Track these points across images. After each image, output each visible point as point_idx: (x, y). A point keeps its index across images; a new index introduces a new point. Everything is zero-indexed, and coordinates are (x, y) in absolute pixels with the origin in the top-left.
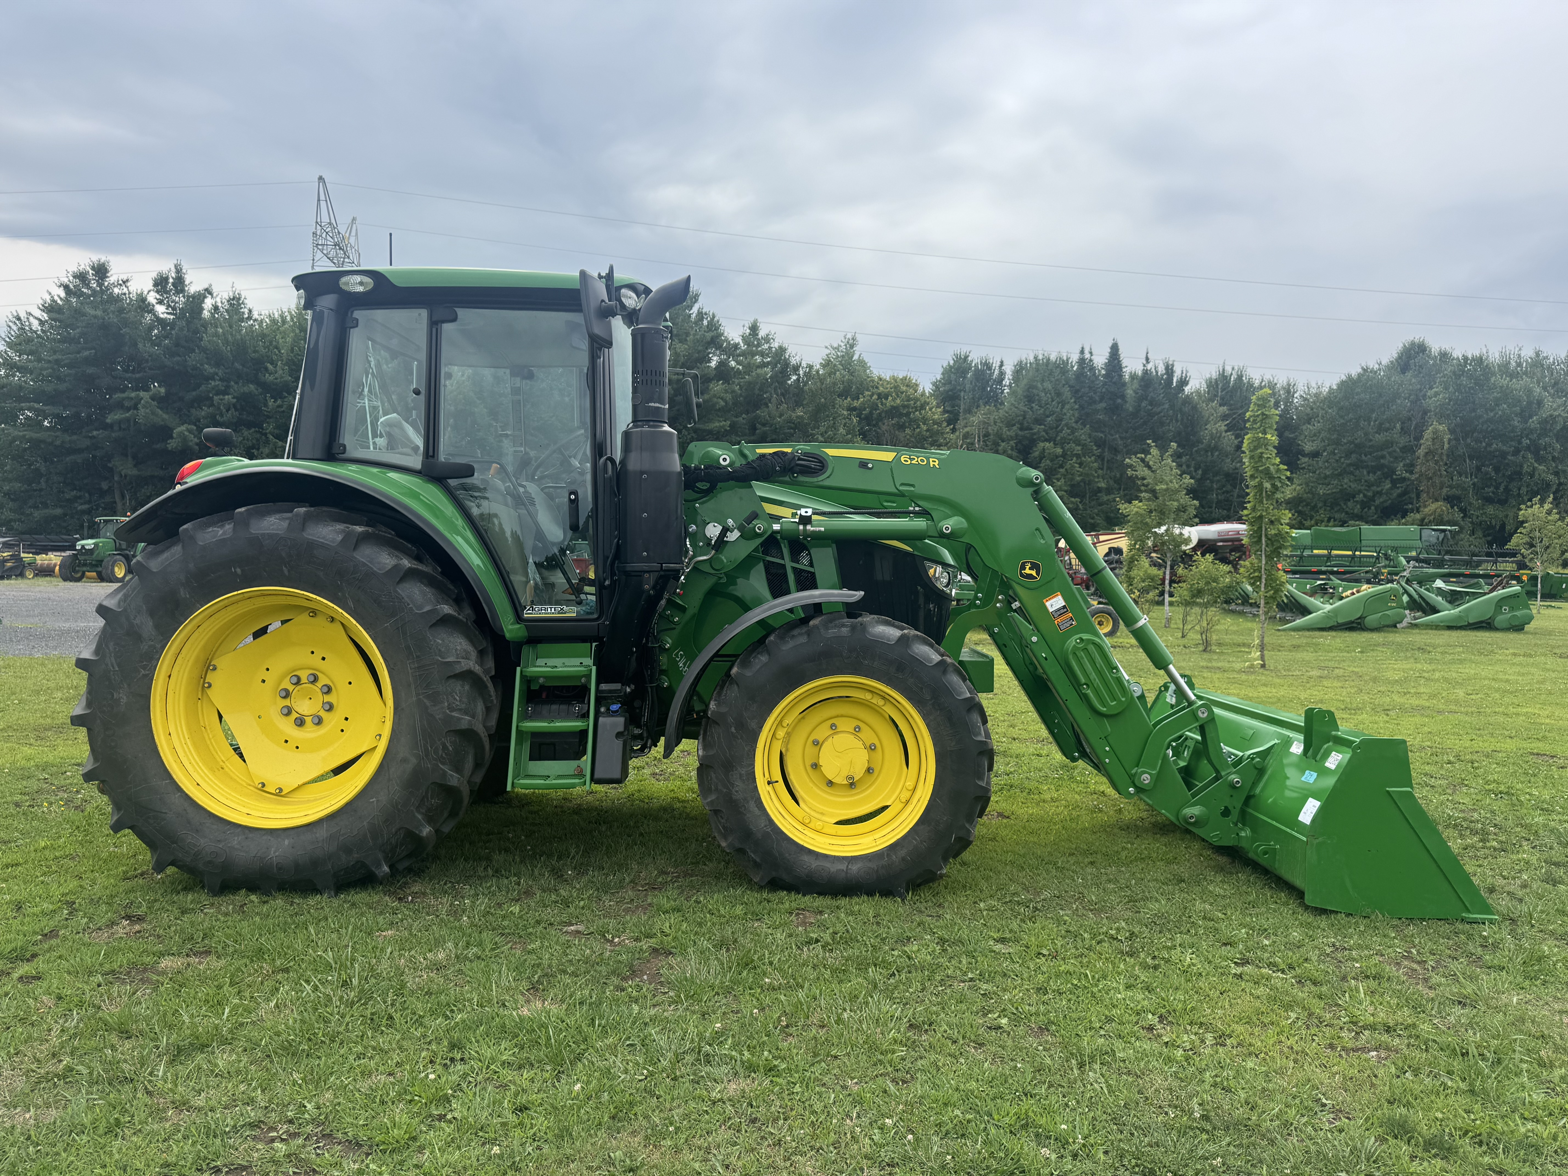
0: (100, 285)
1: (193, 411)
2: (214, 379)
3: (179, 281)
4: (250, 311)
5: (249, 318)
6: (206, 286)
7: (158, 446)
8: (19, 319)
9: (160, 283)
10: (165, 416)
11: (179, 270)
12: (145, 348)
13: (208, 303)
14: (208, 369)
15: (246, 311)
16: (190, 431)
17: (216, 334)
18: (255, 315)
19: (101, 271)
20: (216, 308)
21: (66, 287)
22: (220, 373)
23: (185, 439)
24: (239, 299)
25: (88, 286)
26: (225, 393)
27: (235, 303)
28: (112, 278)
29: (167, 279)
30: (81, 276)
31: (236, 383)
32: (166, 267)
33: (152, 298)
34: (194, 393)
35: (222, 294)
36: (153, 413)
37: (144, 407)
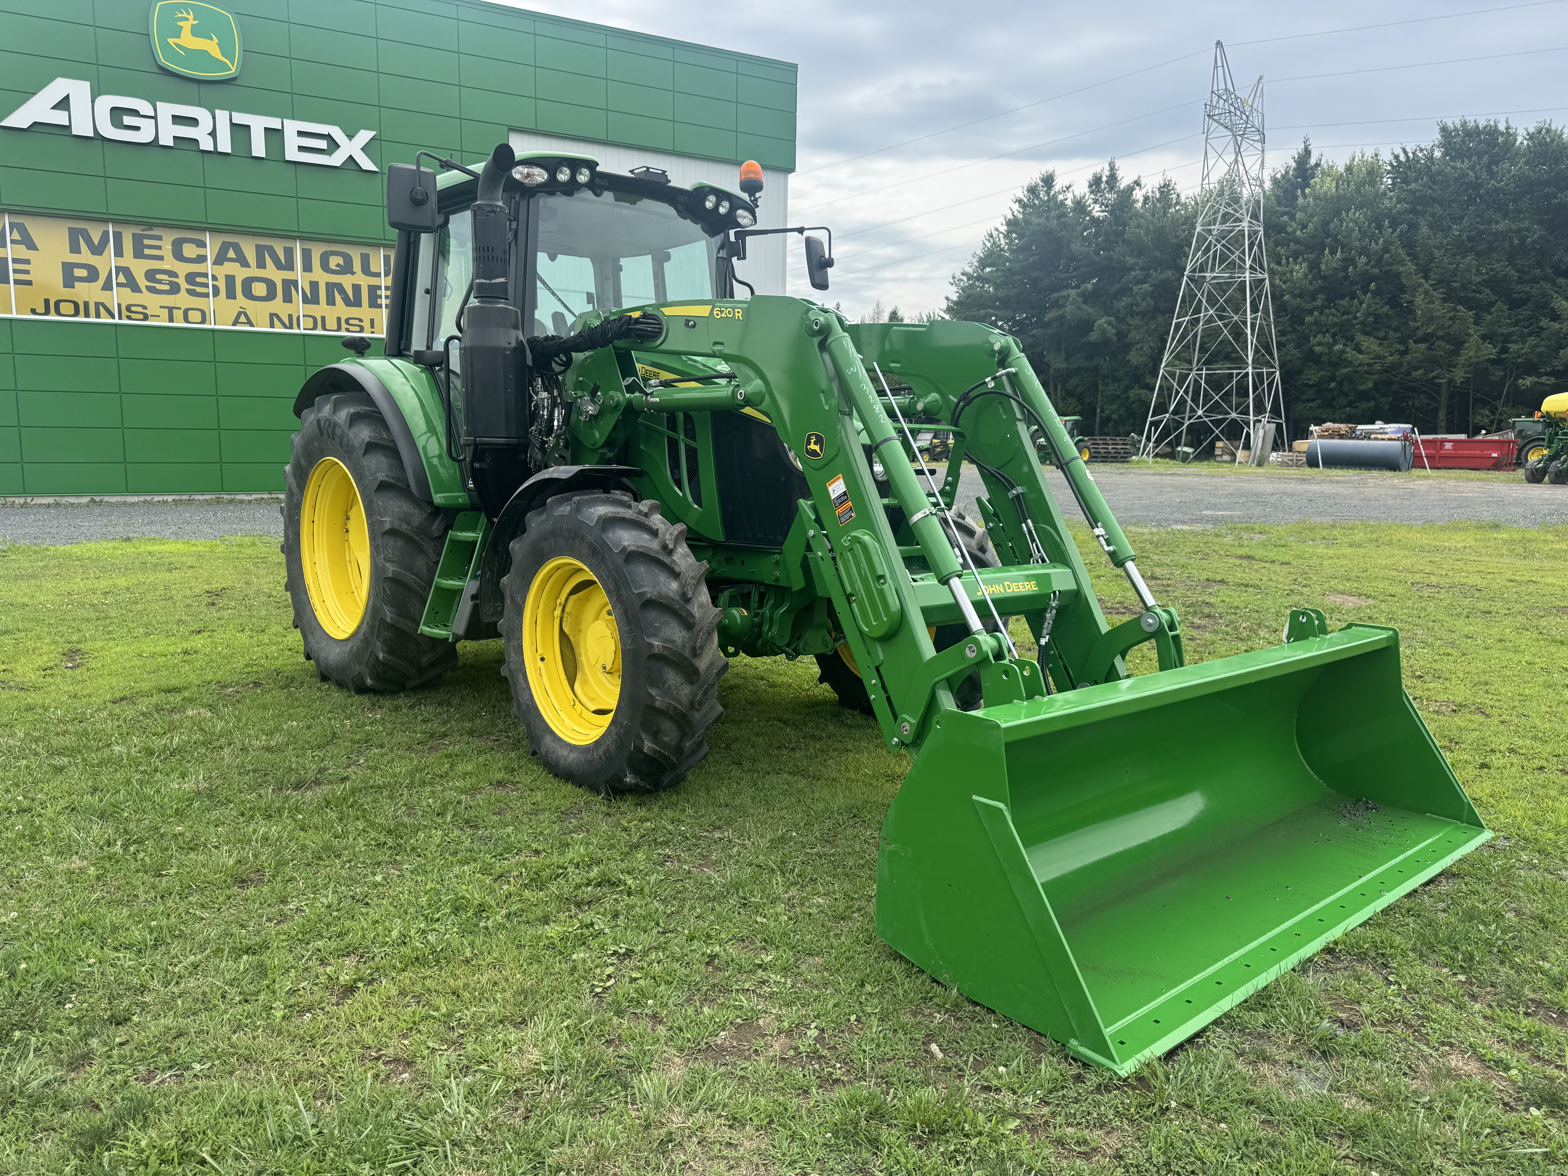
0: (1048, 194)
1: (1115, 302)
2: (1134, 270)
3: (1113, 178)
4: (1178, 196)
5: (1177, 203)
6: (1136, 178)
7: (1083, 340)
8: (991, 236)
9: (1095, 183)
10: (1090, 310)
11: (1112, 168)
12: (1077, 247)
13: (1138, 194)
14: (1130, 260)
15: (1174, 196)
16: (1109, 323)
17: (1139, 226)
18: (1183, 199)
19: (1048, 181)
20: (1146, 198)
21: (1020, 201)
22: (1141, 262)
23: (1104, 331)
24: (1169, 185)
25: (1038, 197)
26: (1143, 282)
27: (1166, 189)
28: (1058, 185)
29: (1101, 177)
30: (1032, 190)
31: (1156, 270)
32: (1101, 167)
33: (1089, 199)
34: (1117, 286)
35: (1151, 185)
36: (1079, 309)
37: (1072, 304)
